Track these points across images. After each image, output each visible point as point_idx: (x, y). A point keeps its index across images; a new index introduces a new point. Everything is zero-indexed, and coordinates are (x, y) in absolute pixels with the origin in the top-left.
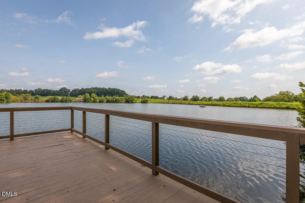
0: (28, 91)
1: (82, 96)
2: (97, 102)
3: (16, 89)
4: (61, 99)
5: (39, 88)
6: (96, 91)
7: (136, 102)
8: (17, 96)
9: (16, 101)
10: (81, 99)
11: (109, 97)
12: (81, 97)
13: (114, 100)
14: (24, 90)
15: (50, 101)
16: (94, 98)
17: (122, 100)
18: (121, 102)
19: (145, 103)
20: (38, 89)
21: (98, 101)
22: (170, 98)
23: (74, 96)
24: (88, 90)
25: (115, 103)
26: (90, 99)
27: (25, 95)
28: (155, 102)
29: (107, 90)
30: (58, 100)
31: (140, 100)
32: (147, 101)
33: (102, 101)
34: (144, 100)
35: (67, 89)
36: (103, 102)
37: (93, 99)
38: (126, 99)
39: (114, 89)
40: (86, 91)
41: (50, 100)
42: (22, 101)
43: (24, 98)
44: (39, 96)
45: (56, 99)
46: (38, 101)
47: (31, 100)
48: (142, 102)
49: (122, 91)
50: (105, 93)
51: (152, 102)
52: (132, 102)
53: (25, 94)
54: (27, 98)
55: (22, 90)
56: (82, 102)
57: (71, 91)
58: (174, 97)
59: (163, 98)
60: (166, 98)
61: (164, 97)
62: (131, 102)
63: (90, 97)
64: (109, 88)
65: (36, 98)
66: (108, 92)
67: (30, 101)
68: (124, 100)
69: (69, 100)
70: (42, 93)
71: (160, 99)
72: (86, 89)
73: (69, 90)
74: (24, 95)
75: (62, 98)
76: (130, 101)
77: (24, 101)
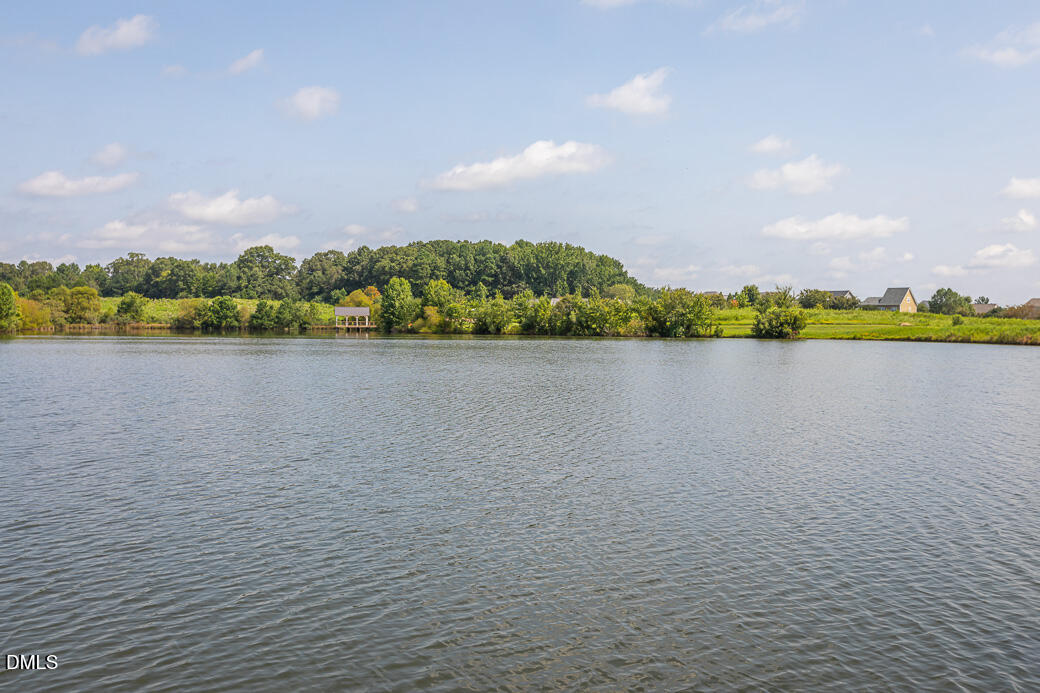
0: (82, 268)
1: (367, 294)
2: (459, 332)
3: (23, 263)
4: (253, 317)
5: (132, 255)
6: (441, 262)
7: (717, 335)
8: (34, 298)
9: (31, 329)
10: (364, 312)
11: (537, 301)
12: (359, 304)
13: (573, 317)
14: (62, 269)
15: (194, 328)
16: (441, 305)
17: (626, 320)
18: (617, 336)
19: (781, 336)
20: (126, 257)
21: (469, 325)
22: (942, 303)
23: (318, 293)
24: (392, 261)
25: (578, 336)
26: (422, 315)
27: (72, 295)
28: (857, 330)
29: (511, 256)
30: (236, 323)
31: (749, 315)
32: (796, 324)
33: (492, 328)
34: (778, 316)
35: (278, 256)
36: (498, 332)
37: (440, 312)
38: (652, 311)
39: (552, 249)
40: (385, 263)
41: (197, 323)
42: (61, 326)
43: (66, 312)
44: (139, 299)
45: (226, 317)
46: (135, 325)
47: (103, 321)
48: (761, 334)
49: (602, 261)
50: (495, 276)
51: (831, 331)
52: (691, 335)
53: (74, 290)
54: (83, 309)
55: (51, 268)
56: (367, 330)
57: (298, 264)
58: (968, 300)
59: (888, 307)
60: (907, 306)
61: (896, 295)
62: (682, 329)
63: (419, 301)
64: (520, 244)
65: (126, 312)
66: (512, 268)
67: (97, 325)
68: (635, 322)
69: (296, 317)
70: (148, 278)
71: (866, 308)
72: (383, 250)
73: (287, 262)
74: (68, 291)
75: (259, 310)
76: (675, 325)
77: (68, 325)
